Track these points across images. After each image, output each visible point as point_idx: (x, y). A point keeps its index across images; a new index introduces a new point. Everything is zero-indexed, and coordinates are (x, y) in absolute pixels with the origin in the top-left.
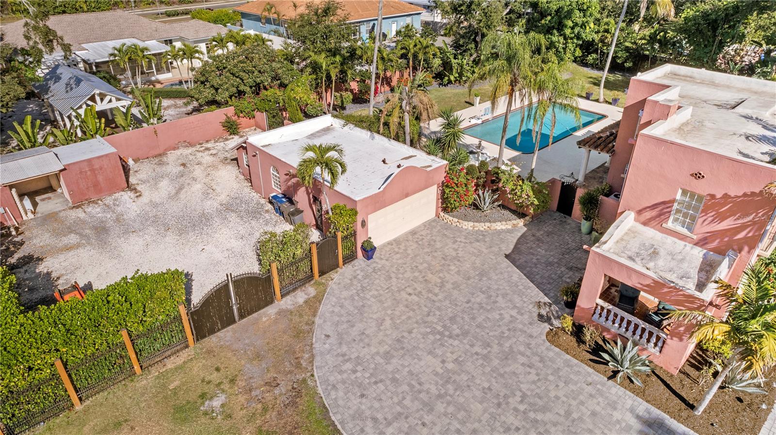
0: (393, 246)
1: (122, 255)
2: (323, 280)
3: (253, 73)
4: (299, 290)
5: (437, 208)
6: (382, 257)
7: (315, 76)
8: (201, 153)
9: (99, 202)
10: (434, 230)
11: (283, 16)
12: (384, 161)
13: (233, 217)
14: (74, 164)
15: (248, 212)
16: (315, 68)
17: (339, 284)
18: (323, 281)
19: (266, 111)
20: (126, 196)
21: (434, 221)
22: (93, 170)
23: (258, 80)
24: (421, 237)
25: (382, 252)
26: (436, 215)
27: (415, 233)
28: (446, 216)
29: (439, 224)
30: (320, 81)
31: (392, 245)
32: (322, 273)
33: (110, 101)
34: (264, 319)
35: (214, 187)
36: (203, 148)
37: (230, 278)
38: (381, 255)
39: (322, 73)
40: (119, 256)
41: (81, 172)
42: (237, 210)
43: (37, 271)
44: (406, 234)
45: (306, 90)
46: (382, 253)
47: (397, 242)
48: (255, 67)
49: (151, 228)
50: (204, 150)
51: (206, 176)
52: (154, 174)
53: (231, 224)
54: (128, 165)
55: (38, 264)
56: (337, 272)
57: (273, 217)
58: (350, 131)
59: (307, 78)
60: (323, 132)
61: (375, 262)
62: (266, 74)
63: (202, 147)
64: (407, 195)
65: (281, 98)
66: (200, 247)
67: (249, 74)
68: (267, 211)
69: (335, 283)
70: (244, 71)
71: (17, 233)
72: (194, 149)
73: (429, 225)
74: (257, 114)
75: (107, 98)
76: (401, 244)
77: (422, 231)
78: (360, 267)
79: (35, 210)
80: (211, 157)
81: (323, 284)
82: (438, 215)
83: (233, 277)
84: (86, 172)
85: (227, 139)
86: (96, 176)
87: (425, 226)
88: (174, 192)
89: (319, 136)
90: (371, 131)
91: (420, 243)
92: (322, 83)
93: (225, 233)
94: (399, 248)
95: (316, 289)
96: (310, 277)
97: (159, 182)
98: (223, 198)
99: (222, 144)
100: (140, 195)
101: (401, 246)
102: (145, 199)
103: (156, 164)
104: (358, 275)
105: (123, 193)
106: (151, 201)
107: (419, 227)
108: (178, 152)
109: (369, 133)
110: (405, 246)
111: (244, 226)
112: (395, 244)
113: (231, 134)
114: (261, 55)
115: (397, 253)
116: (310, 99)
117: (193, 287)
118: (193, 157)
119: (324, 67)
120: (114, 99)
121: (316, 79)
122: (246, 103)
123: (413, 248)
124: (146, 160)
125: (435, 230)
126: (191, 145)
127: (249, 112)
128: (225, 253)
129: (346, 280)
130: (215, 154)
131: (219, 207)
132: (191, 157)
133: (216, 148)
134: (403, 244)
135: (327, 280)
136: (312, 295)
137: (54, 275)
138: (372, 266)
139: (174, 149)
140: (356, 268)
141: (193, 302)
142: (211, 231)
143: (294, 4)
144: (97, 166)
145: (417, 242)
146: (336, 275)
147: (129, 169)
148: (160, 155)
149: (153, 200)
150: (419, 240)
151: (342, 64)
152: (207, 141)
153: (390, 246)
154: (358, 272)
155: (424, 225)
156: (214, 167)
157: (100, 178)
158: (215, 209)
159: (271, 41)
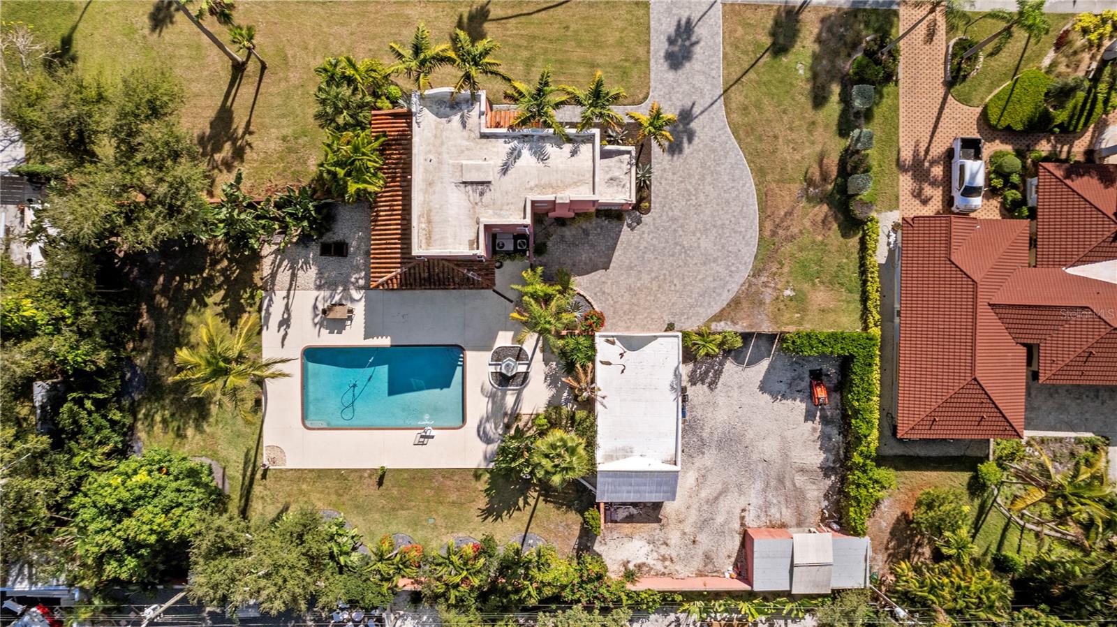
95: (710, 325)
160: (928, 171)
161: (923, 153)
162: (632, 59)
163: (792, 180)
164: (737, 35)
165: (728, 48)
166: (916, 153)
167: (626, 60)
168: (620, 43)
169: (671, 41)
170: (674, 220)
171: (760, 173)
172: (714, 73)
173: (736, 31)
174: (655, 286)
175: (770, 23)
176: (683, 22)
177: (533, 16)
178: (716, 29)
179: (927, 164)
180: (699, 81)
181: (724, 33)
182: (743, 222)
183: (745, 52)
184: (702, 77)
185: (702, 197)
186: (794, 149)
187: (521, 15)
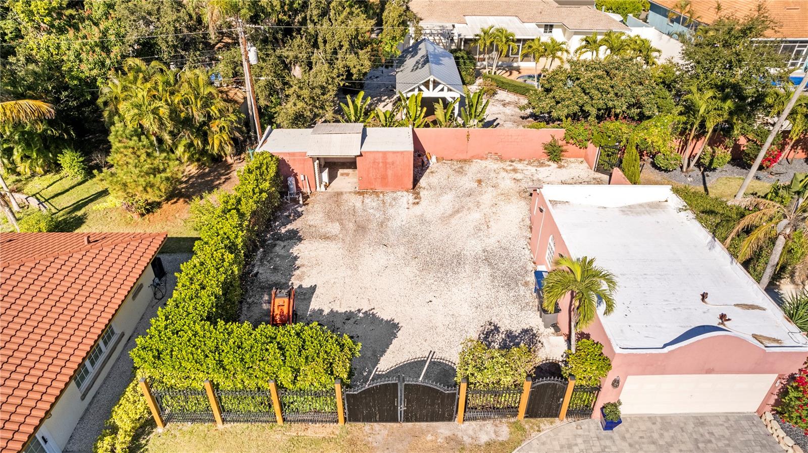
0: (654, 427)
1: (360, 268)
2: (527, 424)
3: (608, 93)
4: (492, 421)
5: (765, 403)
6: (627, 436)
7: (685, 119)
8: (505, 173)
9: (381, 195)
10: (739, 435)
11: (698, 17)
12: (704, 296)
13: (486, 271)
14: (370, 152)
15: (505, 274)
16: (690, 109)
17: (544, 444)
18: (527, 427)
19: (600, 146)
20: (406, 198)
21: (748, 417)
22: (385, 163)
23: (610, 104)
24: (707, 436)
25: (632, 426)
26: (758, 411)
27: (703, 424)
28: (775, 424)
29: (755, 429)
30: (689, 127)
31: (654, 423)
32: (531, 413)
33: (442, 90)
34: (429, 437)
35: (490, 224)
36: (511, 168)
37: (431, 356)
38: (627, 431)
39: (695, 118)
40: (356, 268)
41: (374, 162)
42: (496, 266)
43: (291, 251)
44: (687, 417)
45: (664, 133)
46: (630, 430)
47: (665, 422)
48: (612, 87)
49: (402, 248)
50: (511, 170)
51: (493, 206)
52: (445, 182)
53: (478, 283)
54: (428, 163)
55: (295, 244)
56: (551, 423)
57: (528, 294)
58: (685, 221)
59: (673, 117)
60: (648, 209)
61: (611, 437)
62: (623, 99)
63: (511, 165)
64: (709, 371)
65: (625, 136)
66: (430, 297)
67: (603, 93)
68: (526, 284)
69: (538, 439)
70: (598, 90)
71: (304, 202)
72: (502, 165)
73: (736, 421)
74: (590, 145)
75: (440, 87)
76: (667, 431)
77: (716, 425)
78: (587, 433)
79: (330, 183)
80: (513, 182)
81: (524, 430)
82: (760, 414)
83: (434, 357)
84: (379, 163)
85: (542, 165)
86: (386, 169)
87: (728, 420)
88: (450, 212)
89: (638, 213)
90: (714, 236)
91: (701, 445)
92: (691, 130)
93: (465, 291)
94: (661, 435)
95: (511, 434)
96: (512, 411)
97: (444, 194)
98: (491, 243)
99: (532, 169)
100: (418, 203)
101: (666, 434)
102: (417, 210)
103: (455, 170)
104: (576, 445)
105: (405, 193)
106: (422, 215)
107: (717, 416)
108: (483, 163)
109: (710, 237)
110: (673, 437)
111: (489, 292)
112: (658, 425)
113: (550, 160)
114: (627, 74)
115: (654, 443)
116: (665, 146)
117: (391, 346)
118: (495, 175)
119: (702, 111)
120: (446, 89)
121: (685, 123)
122: (582, 129)
123: (683, 447)
124: (449, 162)
125: (740, 437)
126: (501, 159)
127: (581, 141)
128: (448, 319)
129: (556, 443)
130: (518, 180)
131: (480, 252)
132: (493, 175)
133: (524, 172)
134: (671, 433)
135: (532, 428)
136: (500, 439)
137: (298, 263)
138: (603, 442)
139: (482, 158)
140: (580, 432)
141: (378, 366)
142: (452, 280)
143: (719, 5)
144: (390, 160)
145: (696, 440)
146: (548, 426)
147: (428, 167)
148: (465, 161)
149: (425, 214)
150: (701, 439)
151: (731, 113)
152: (520, 160)
153: (649, 424)
154: (579, 441)
155: (727, 417)
156: (506, 196)
157: (390, 173)
158: (473, 254)
159: (659, 51)
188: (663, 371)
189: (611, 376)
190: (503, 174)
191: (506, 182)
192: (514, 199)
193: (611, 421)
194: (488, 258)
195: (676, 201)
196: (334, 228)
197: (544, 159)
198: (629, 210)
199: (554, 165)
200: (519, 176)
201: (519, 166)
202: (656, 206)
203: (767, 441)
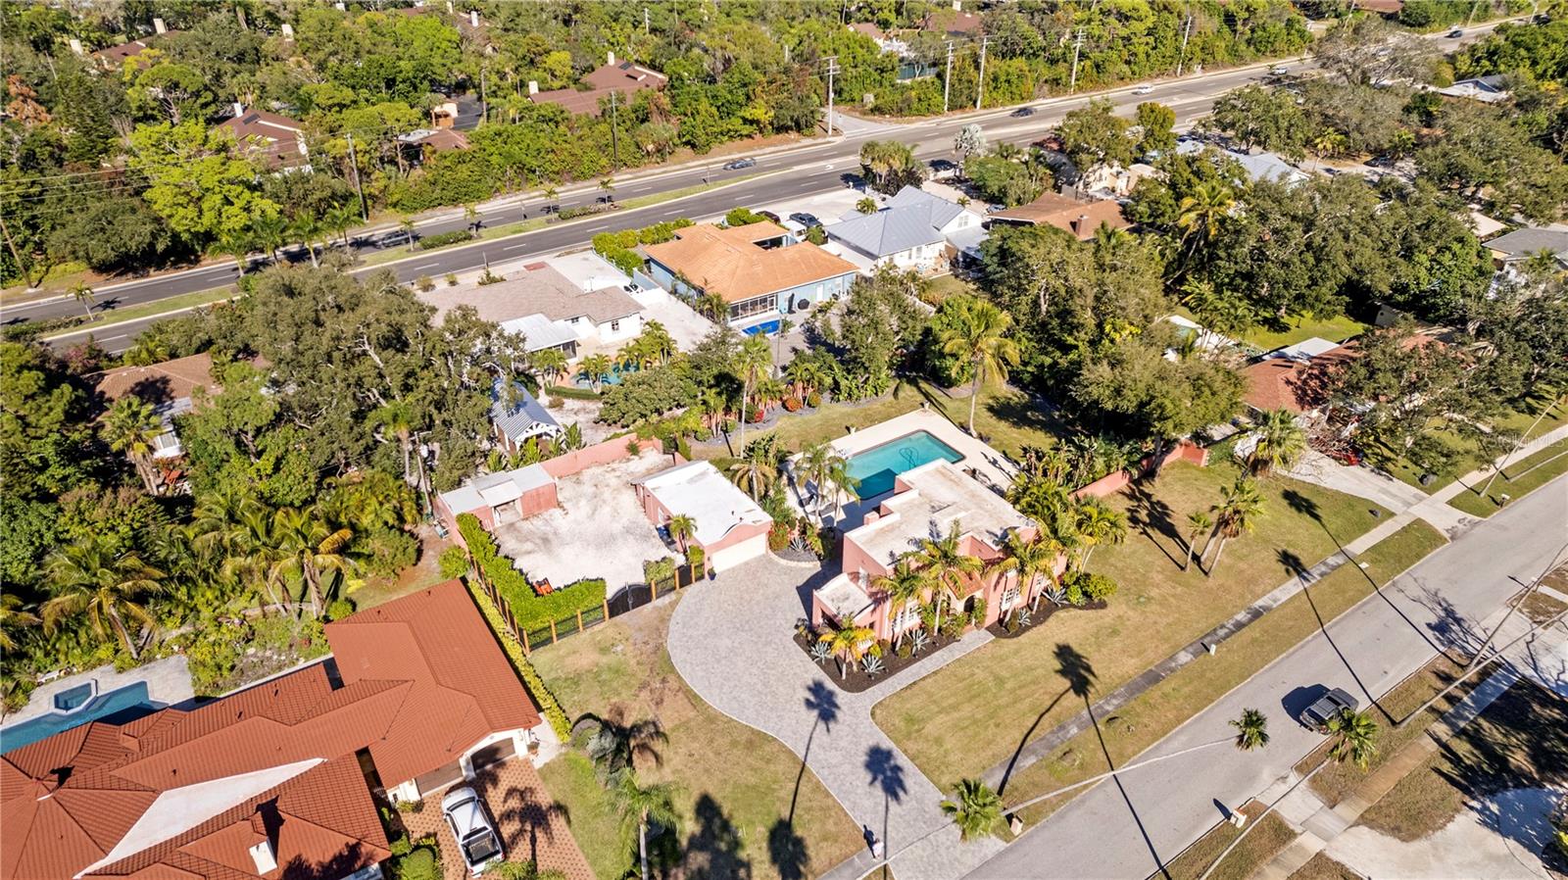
0: (729, 573)
2: (681, 591)
4: (666, 596)
5: (765, 547)
9: (541, 516)
10: (761, 565)
12: (733, 513)
13: (631, 538)
14: (528, 491)
15: (642, 536)
17: (690, 594)
19: (661, 437)
20: (557, 513)
21: (762, 556)
22: (538, 495)
27: (746, 565)
28: (772, 553)
29: (766, 560)
31: (729, 571)
32: (681, 586)
34: (646, 610)
35: (618, 511)
36: (610, 469)
37: (627, 585)
41: (532, 497)
42: (634, 533)
44: (741, 565)
49: (578, 543)
50: (611, 471)
51: (613, 499)
52: (574, 492)
53: (629, 545)
56: (690, 586)
57: (658, 541)
60: (700, 477)
63: (609, 467)
64: (741, 543)
68: (655, 536)
69: (687, 596)
72: (604, 469)
73: (758, 559)
74: (655, 437)
76: (734, 573)
80: (616, 478)
81: (681, 594)
82: (765, 552)
83: (630, 584)
84: (534, 496)
85: (629, 460)
87: (754, 560)
88: (590, 512)
93: (624, 550)
94: (732, 575)
95: (676, 597)
96: (674, 588)
97: (579, 501)
98: (625, 521)
99: (624, 466)
100: (566, 513)
102: (571, 517)
105: (555, 510)
106: (573, 520)
108: (591, 471)
109: (730, 483)
111: (636, 548)
113: (633, 455)
115: (730, 578)
116: (699, 428)
117: (607, 589)
118: (603, 478)
124: (568, 477)
126: (601, 465)
127: (648, 435)
128: (625, 568)
129: (694, 594)
130: (618, 476)
131: (622, 529)
132: (601, 478)
133: (620, 469)
135: (683, 592)
136: (673, 600)
141: (608, 596)
142: (616, 549)
144: (541, 492)
146: (689, 589)
149: (575, 518)
150: (748, 569)
152: (613, 462)
154: (703, 590)
156: (617, 491)
157: (542, 500)
158: (619, 531)
160: (523, 822)
161: (538, 834)
162: (914, 735)
163: (675, 729)
164: (831, 821)
165: (830, 802)
166: (547, 829)
167: (918, 731)
168: (938, 741)
169: (897, 769)
170: (768, 643)
171: (712, 718)
172: (826, 772)
173: (836, 824)
174: (747, 597)
175: (811, 852)
176: (901, 794)
177: (1036, 717)
178: (857, 813)
179: (528, 827)
180: (834, 757)
181: (846, 815)
182: (700, 674)
183: (809, 810)
184: (834, 762)
185: (754, 671)
186: (691, 755)
187: (1048, 710)
188: (724, 547)
189: (706, 556)
190: (608, 475)
191: (612, 480)
192: (624, 490)
193: (712, 576)
194: (628, 531)
195: (713, 468)
196: (528, 546)
197: (628, 455)
198: (691, 481)
199: (636, 458)
200: (618, 473)
201: (615, 465)
202: (703, 474)
203: (770, 561)
